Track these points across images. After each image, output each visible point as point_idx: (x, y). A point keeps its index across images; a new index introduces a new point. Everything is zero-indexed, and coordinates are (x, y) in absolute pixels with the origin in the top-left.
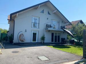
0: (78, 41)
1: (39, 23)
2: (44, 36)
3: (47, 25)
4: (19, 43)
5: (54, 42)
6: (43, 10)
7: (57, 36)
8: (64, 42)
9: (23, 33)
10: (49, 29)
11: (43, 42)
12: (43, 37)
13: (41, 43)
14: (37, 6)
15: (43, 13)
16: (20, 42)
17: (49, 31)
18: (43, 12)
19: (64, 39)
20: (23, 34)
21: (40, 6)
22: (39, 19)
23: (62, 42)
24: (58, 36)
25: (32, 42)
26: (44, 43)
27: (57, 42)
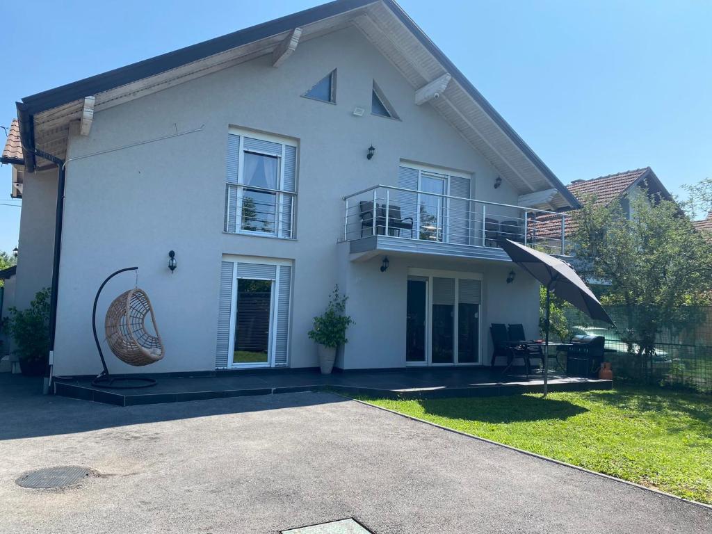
0: (636, 349)
1: (292, 195)
2: (341, 307)
3: (365, 210)
4: (107, 378)
5: (428, 362)
6: (331, 78)
7: (451, 308)
8: (521, 362)
9: (149, 278)
10: (386, 243)
11: (327, 369)
12: (330, 315)
13: (316, 371)
14: (279, 37)
15: (330, 98)
16: (119, 367)
17: (386, 262)
18: (327, 91)
19: (517, 331)
20: (140, 295)
21: (298, 32)
22: (295, 152)
23: (501, 361)
24: (462, 307)
25: (231, 365)
26: (337, 371)
27: (456, 363)
